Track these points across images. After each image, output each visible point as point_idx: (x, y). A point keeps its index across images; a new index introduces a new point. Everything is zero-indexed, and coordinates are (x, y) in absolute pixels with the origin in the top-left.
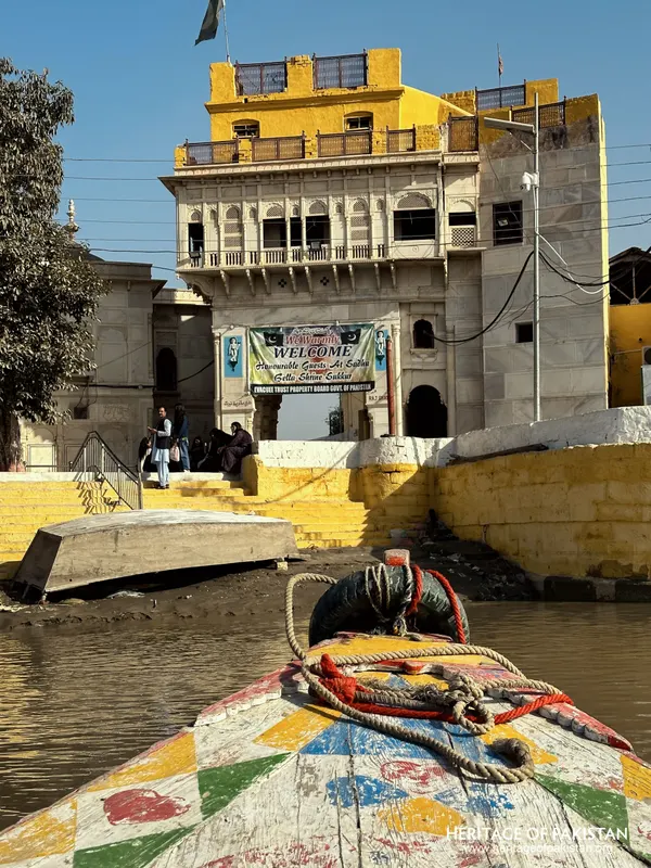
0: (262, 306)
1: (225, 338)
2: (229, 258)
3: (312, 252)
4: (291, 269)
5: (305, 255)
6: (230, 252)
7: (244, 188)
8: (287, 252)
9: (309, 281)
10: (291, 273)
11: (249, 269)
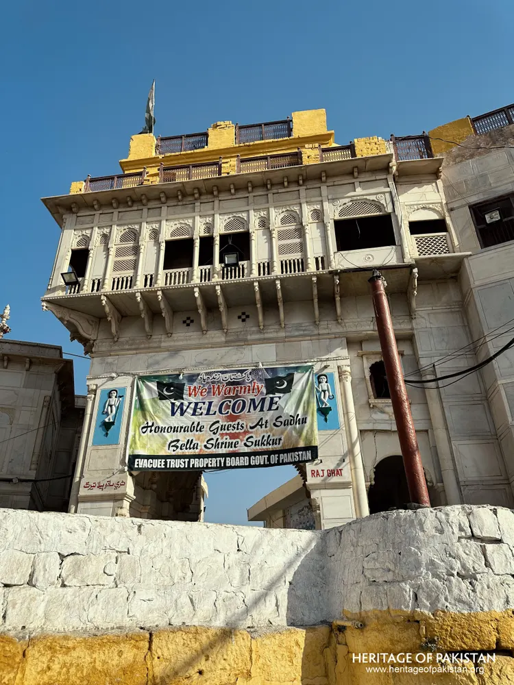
0: (158, 349)
1: (103, 391)
2: (116, 283)
3: (225, 269)
4: (196, 290)
5: (217, 274)
6: (119, 276)
7: (145, 210)
8: (192, 272)
9: (222, 309)
10: (197, 295)
11: (141, 293)
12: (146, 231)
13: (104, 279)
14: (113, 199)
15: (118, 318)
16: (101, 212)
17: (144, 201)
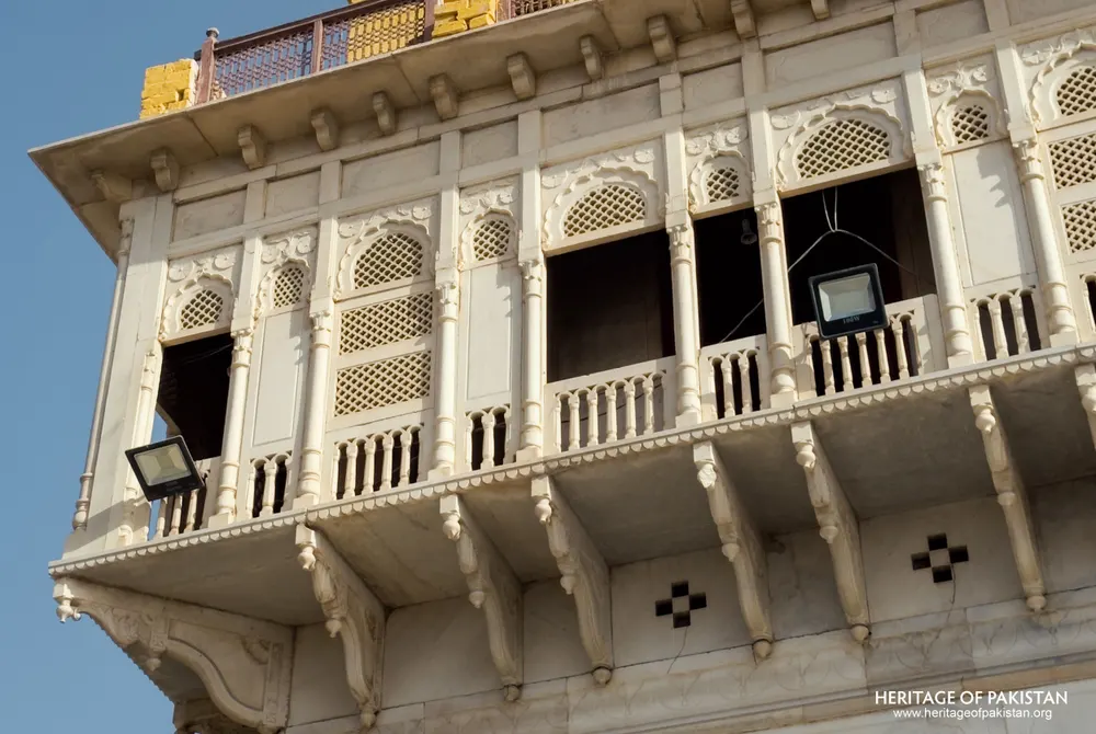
2: (355, 464)
3: (826, 346)
4: (705, 455)
5: (792, 372)
6: (360, 434)
7: (451, 139)
8: (678, 377)
9: (833, 528)
10: (708, 477)
11: (461, 496)
12: (460, 225)
13: (302, 452)
14: (316, 111)
15: (372, 619)
16: (270, 172)
17: (444, 104)
